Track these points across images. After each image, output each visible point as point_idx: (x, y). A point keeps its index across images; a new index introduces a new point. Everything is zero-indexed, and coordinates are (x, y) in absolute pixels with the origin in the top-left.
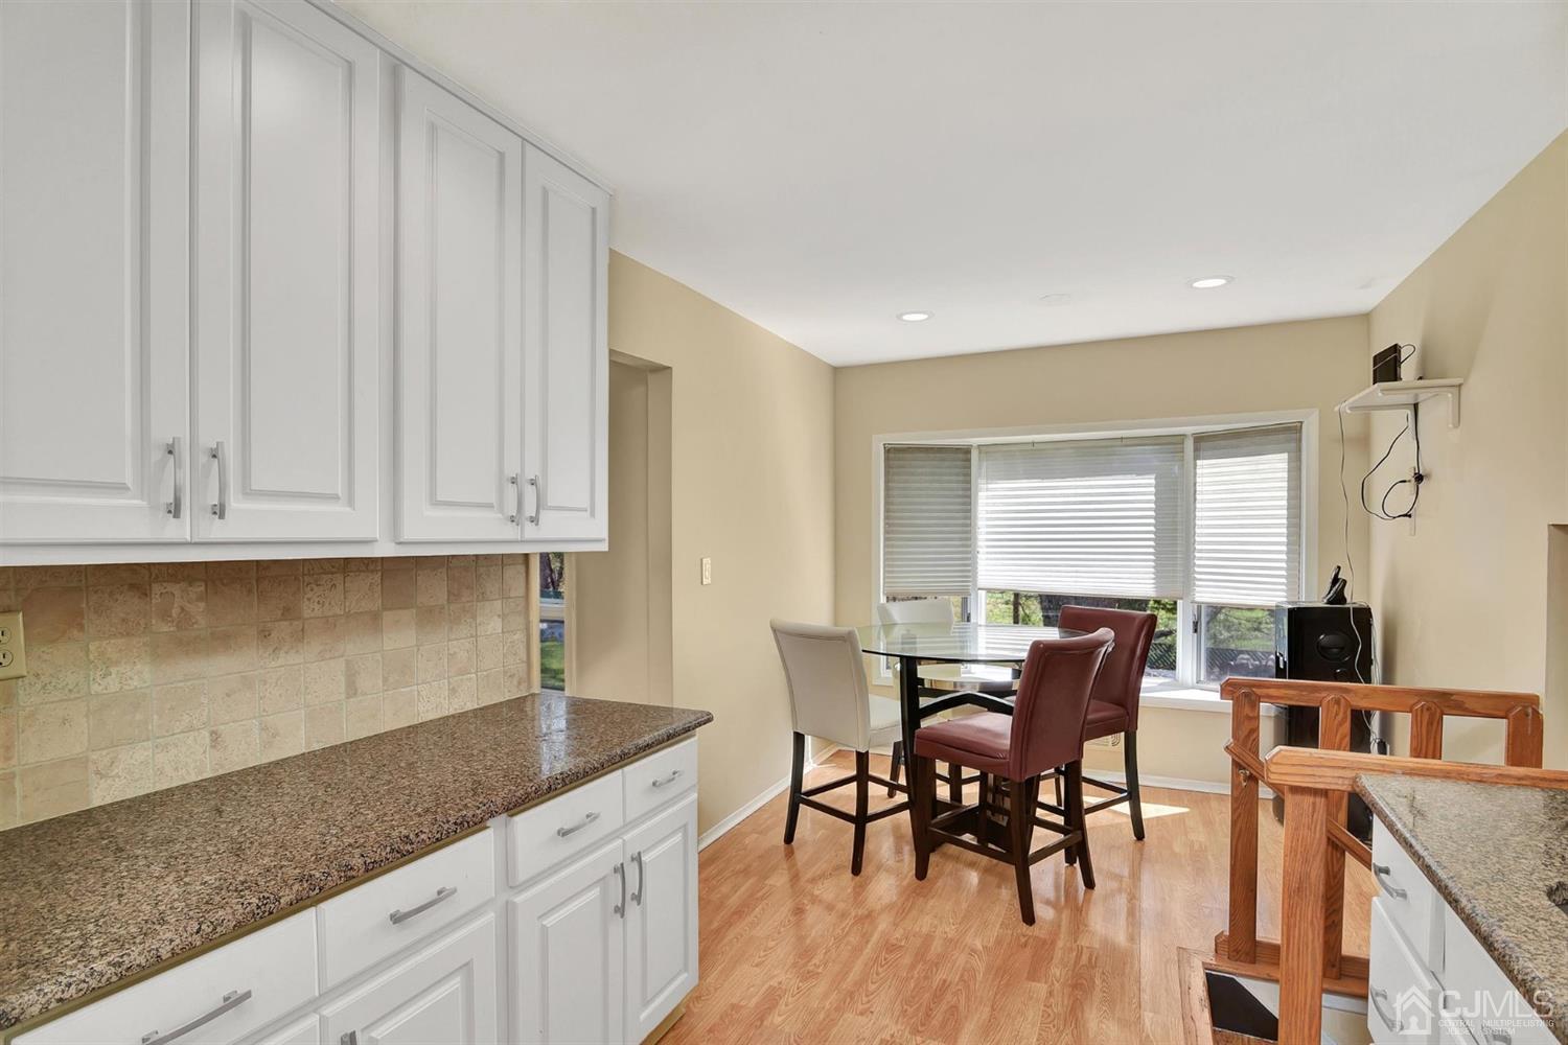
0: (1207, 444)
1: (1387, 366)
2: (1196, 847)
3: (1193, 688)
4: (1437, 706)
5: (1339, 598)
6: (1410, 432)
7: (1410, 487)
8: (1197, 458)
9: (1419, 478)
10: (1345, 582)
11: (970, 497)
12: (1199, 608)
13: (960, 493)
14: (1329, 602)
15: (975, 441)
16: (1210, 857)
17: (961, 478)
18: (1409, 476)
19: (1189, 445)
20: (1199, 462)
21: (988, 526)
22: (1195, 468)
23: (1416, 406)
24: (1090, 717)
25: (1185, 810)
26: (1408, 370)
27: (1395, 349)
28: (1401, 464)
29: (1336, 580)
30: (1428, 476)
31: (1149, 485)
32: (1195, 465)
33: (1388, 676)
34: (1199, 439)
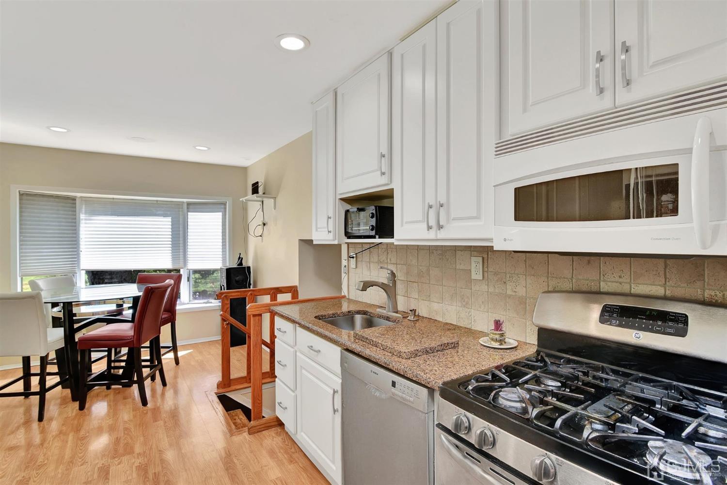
0: (192, 207)
1: (255, 189)
2: (199, 361)
3: (188, 304)
4: (274, 292)
5: (241, 264)
6: (261, 210)
7: (260, 227)
8: (188, 211)
9: (264, 224)
10: (242, 258)
11: (75, 223)
12: (190, 271)
13: (70, 220)
14: (238, 265)
15: (79, 195)
16: (205, 363)
17: (70, 213)
18: (261, 223)
19: (185, 206)
20: (189, 213)
21: (86, 238)
22: (187, 216)
23: (263, 201)
24: (163, 316)
25: (192, 350)
26: (261, 190)
27: (257, 183)
28: (259, 220)
29: (239, 258)
30: (267, 224)
31: (168, 221)
32: (188, 215)
33: (255, 286)
34: (189, 204)
